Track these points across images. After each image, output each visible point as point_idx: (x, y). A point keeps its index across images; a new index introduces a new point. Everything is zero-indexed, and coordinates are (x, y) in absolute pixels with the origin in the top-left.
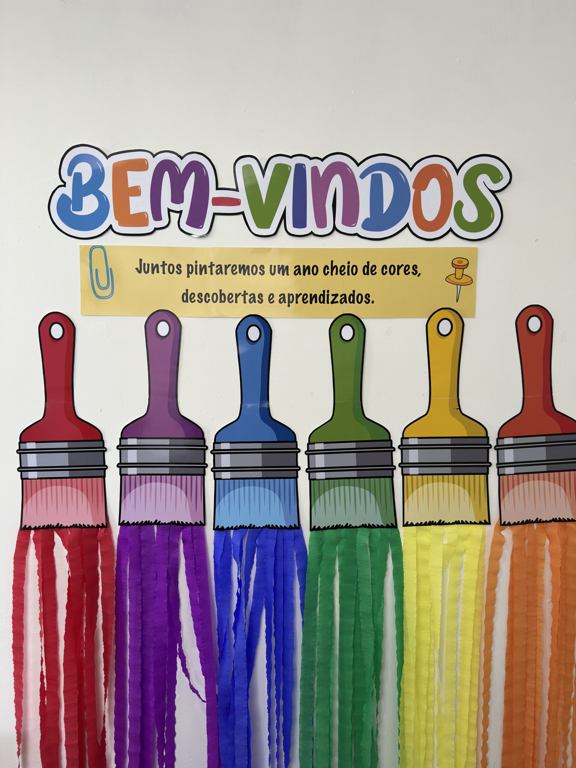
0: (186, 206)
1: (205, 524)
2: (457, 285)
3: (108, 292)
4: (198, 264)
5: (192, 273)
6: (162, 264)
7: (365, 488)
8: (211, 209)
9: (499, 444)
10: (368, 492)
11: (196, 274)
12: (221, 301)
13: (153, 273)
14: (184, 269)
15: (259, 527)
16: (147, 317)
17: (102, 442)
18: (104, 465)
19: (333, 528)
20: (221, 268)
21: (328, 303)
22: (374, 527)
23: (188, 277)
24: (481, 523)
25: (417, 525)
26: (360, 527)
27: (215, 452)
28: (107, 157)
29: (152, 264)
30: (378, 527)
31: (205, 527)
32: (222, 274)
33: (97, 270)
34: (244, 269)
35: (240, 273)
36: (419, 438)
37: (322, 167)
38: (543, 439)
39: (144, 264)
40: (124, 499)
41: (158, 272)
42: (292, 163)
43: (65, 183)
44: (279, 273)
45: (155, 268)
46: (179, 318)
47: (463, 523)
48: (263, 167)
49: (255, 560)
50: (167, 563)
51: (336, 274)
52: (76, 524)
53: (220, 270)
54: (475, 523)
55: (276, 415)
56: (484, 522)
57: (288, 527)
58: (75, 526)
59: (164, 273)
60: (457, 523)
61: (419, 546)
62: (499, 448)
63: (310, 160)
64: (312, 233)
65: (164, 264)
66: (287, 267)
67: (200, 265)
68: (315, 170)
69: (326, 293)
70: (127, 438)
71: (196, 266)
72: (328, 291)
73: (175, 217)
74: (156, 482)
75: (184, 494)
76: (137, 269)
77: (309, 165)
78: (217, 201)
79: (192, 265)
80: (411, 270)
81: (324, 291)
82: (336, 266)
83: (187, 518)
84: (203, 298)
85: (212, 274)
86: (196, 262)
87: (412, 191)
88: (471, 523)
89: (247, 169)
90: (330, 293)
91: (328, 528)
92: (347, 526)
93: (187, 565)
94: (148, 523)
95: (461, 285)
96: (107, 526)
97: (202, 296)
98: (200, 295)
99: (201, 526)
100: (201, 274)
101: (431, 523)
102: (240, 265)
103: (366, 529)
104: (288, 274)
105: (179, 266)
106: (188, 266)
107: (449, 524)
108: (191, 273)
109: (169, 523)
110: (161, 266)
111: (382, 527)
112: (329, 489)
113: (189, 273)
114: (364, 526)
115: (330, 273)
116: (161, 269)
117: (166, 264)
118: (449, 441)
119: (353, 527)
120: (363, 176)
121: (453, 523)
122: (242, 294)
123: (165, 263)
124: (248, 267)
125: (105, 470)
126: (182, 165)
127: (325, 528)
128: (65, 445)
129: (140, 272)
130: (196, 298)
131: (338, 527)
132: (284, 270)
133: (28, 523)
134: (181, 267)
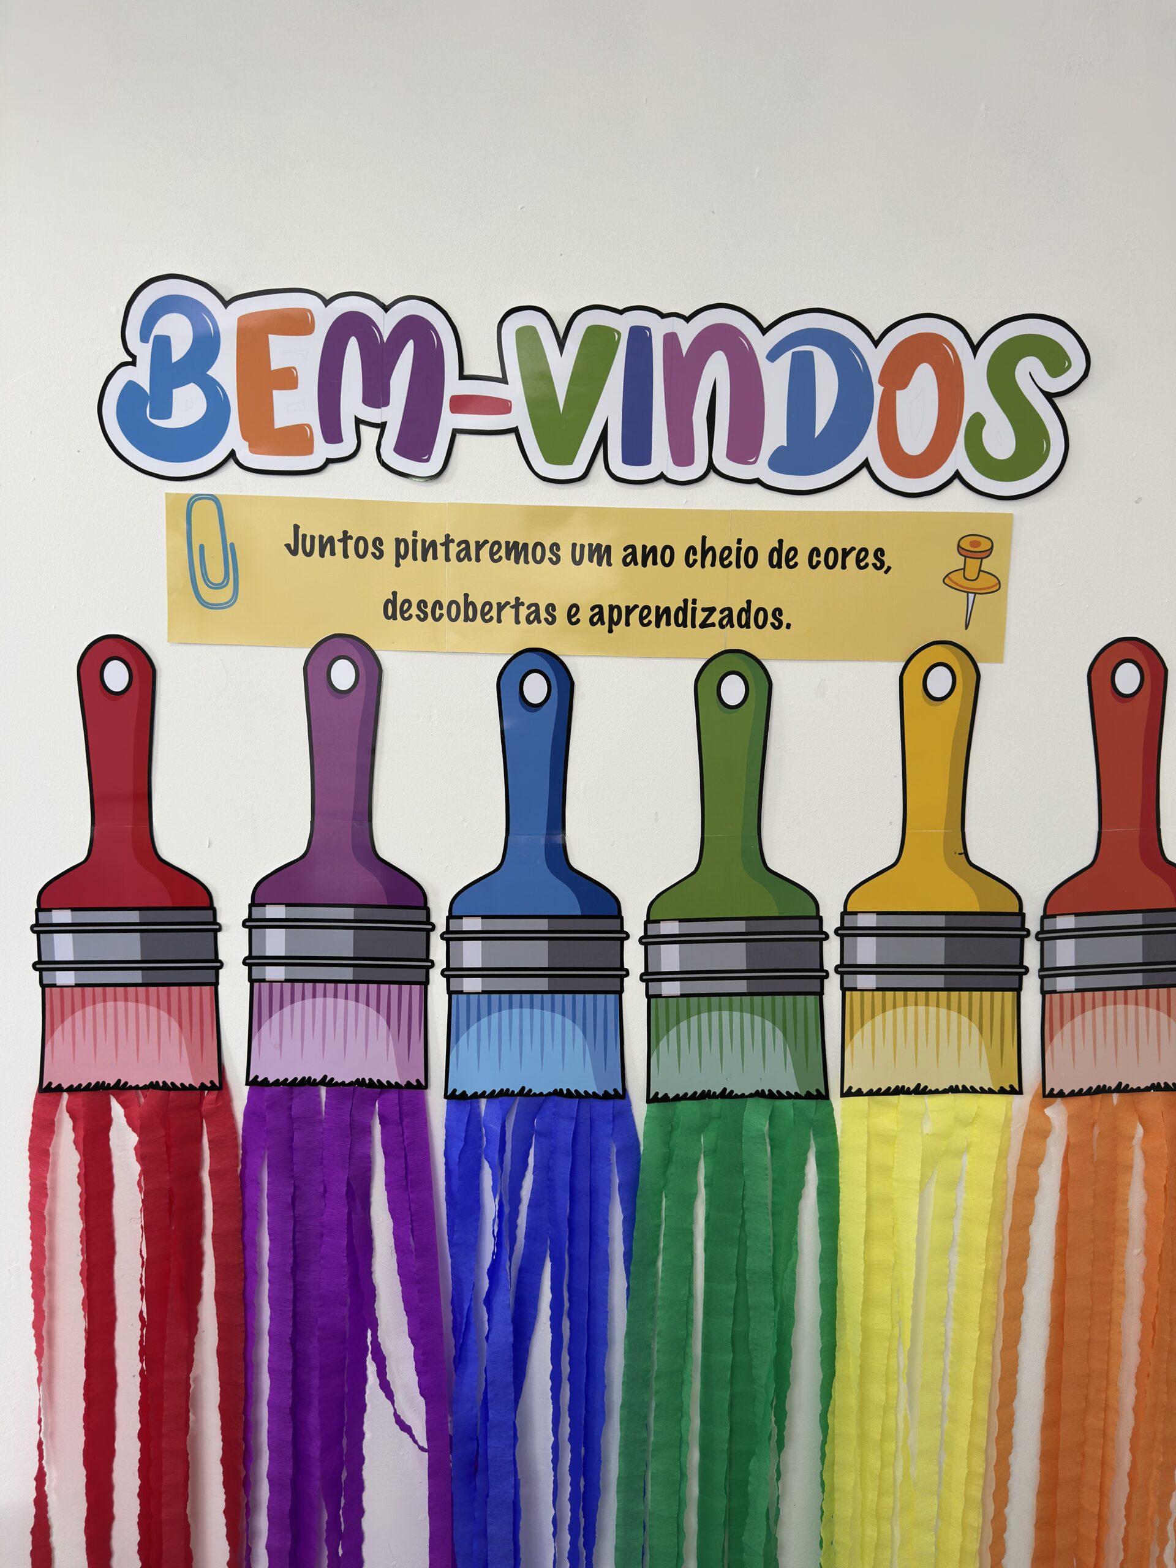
0: (393, 414)
1: (426, 1087)
2: (968, 593)
3: (226, 594)
4: (419, 538)
5: (406, 557)
6: (341, 536)
7: (763, 1017)
8: (449, 421)
9: (1045, 929)
10: (769, 1024)
11: (415, 558)
12: (466, 619)
13: (322, 555)
14: (389, 548)
15: (541, 1094)
16: (310, 650)
17: (211, 912)
18: (216, 959)
19: (694, 1097)
20: (467, 548)
21: (693, 626)
22: (780, 1096)
23: (398, 565)
24: (1002, 1091)
25: (870, 1093)
26: (751, 1095)
27: (449, 936)
28: (226, 304)
29: (321, 537)
30: (789, 1096)
31: (428, 1091)
32: (470, 559)
33: (202, 547)
34: (517, 551)
35: (508, 558)
36: (878, 913)
37: (687, 334)
38: (1137, 919)
39: (304, 536)
40: (258, 1031)
41: (333, 553)
42: (623, 325)
43: (134, 357)
44: (591, 560)
45: (326, 545)
46: (377, 653)
47: (965, 1090)
48: (561, 333)
49: (531, 1160)
50: (348, 1165)
51: (713, 564)
52: (157, 1082)
53: (466, 552)
54: (991, 1091)
55: (580, 859)
56: (1008, 1089)
57: (601, 1094)
58: (153, 1086)
59: (346, 556)
60: (954, 1090)
61: (875, 1137)
62: (1045, 936)
63: (662, 318)
64: (662, 476)
65: (346, 537)
66: (608, 548)
67: (424, 541)
68: (671, 340)
69: (690, 606)
70: (264, 905)
71: (415, 542)
72: (694, 601)
73: (370, 435)
74: (325, 996)
75: (383, 1022)
76: (288, 546)
77: (659, 329)
78: (461, 404)
79: (405, 541)
80: (871, 559)
81: (686, 601)
82: (712, 549)
83: (389, 1073)
84: (429, 610)
85: (448, 559)
86: (415, 533)
87: (878, 390)
88: (983, 1091)
89: (527, 336)
90: (699, 606)
91: (685, 1097)
92: (725, 1095)
93: (387, 1170)
94: (307, 1082)
95: (975, 594)
96: (221, 1087)
97: (426, 606)
98: (422, 604)
99: (420, 1091)
100: (424, 559)
101: (900, 1091)
102: (507, 543)
103: (763, 1101)
104: (609, 564)
105: (378, 541)
106: (398, 541)
107: (937, 1092)
108: (404, 557)
109: (351, 1083)
110: (339, 540)
111: (797, 1096)
112: (689, 1017)
113: (399, 557)
114: (759, 1094)
115: (699, 563)
116: (339, 547)
117: (351, 538)
118: (940, 921)
119: (737, 1096)
120: (773, 356)
121: (945, 1091)
122: (511, 605)
123: (348, 535)
124: (525, 545)
125: (217, 970)
126: (386, 324)
127: (677, 1098)
128: (134, 916)
129: (294, 553)
130: (414, 611)
131: (706, 1095)
132: (601, 553)
133: (54, 1078)
134: (381, 544)
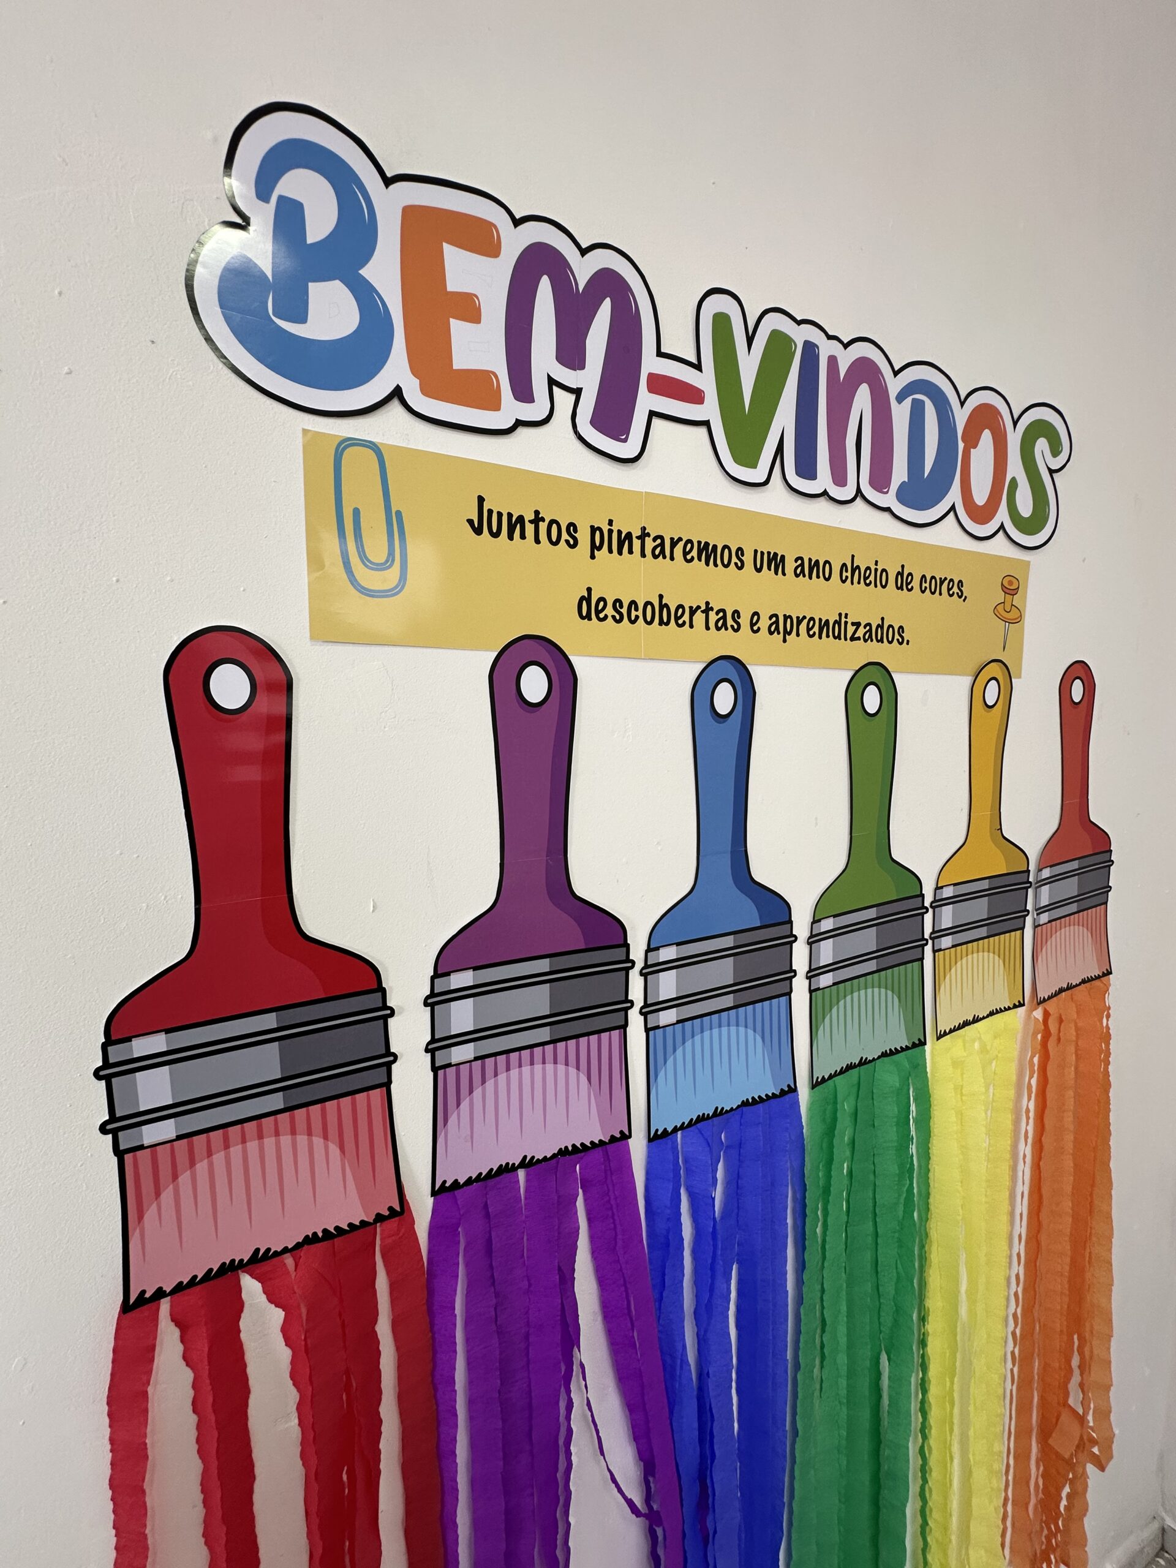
0: (589, 379)
1: (630, 1136)
2: (1006, 622)
3: (392, 576)
4: (615, 528)
5: (602, 548)
6: (532, 517)
7: (886, 988)
8: (646, 401)
9: (1038, 879)
10: (890, 993)
11: (610, 551)
12: (661, 623)
13: (511, 537)
14: (584, 536)
15: (732, 1109)
16: (496, 653)
17: (379, 994)
18: (388, 1052)
19: (842, 1072)
20: (662, 545)
21: (846, 639)
22: (897, 1052)
23: (593, 557)
24: (1015, 1006)
25: (951, 1031)
26: (879, 1057)
27: (650, 971)
28: (388, 181)
29: (510, 515)
30: (903, 1049)
31: (630, 1141)
32: (665, 557)
33: (356, 512)
36: (955, 885)
37: (846, 359)
38: (1076, 864)
39: (490, 512)
40: (444, 1126)
41: (523, 536)
42: (800, 335)
43: (246, 220)
44: (769, 569)
45: (516, 524)
46: (571, 658)
47: (997, 1012)
48: (751, 329)
50: (557, 1248)
51: (859, 583)
52: (314, 1233)
54: (1010, 1008)
56: (1018, 1004)
57: (778, 1093)
58: (311, 1240)
59: (537, 541)
60: (991, 1014)
62: (1037, 885)
63: (828, 339)
64: (825, 493)
65: (537, 519)
66: (783, 557)
67: (620, 532)
68: (833, 361)
69: (843, 620)
70: (448, 974)
71: (610, 532)
72: (846, 615)
73: (564, 401)
74: (522, 1065)
75: (583, 1078)
76: (471, 522)
77: (827, 349)
78: (661, 385)
79: (600, 529)
80: (955, 589)
81: (840, 615)
82: (858, 567)
83: (591, 1132)
84: (624, 611)
85: (643, 555)
86: (610, 522)
87: (961, 445)
88: (1006, 1009)
89: (721, 321)
90: (850, 621)
91: (836, 1074)
92: (863, 1062)
94: (507, 1170)
95: (1009, 623)
96: (401, 1212)
97: (621, 606)
98: (618, 602)
99: (623, 1142)
100: (620, 553)
101: (966, 1024)
102: (699, 543)
104: (784, 574)
106: (593, 530)
107: (984, 1018)
109: (554, 1156)
110: (530, 522)
111: (907, 1048)
112: (838, 1001)
113: (593, 547)
114: (884, 1055)
115: (849, 580)
116: (530, 529)
117: (543, 520)
118: (985, 885)
119: (870, 1061)
120: (900, 398)
121: (988, 1016)
122: (702, 609)
123: (540, 516)
124: (715, 547)
125: (388, 1066)
126: (583, 270)
127: (831, 1077)
128: (269, 1021)
129: (478, 531)
130: (609, 611)
131: (850, 1067)
132: (776, 562)
133: (149, 1282)
134: (576, 531)
